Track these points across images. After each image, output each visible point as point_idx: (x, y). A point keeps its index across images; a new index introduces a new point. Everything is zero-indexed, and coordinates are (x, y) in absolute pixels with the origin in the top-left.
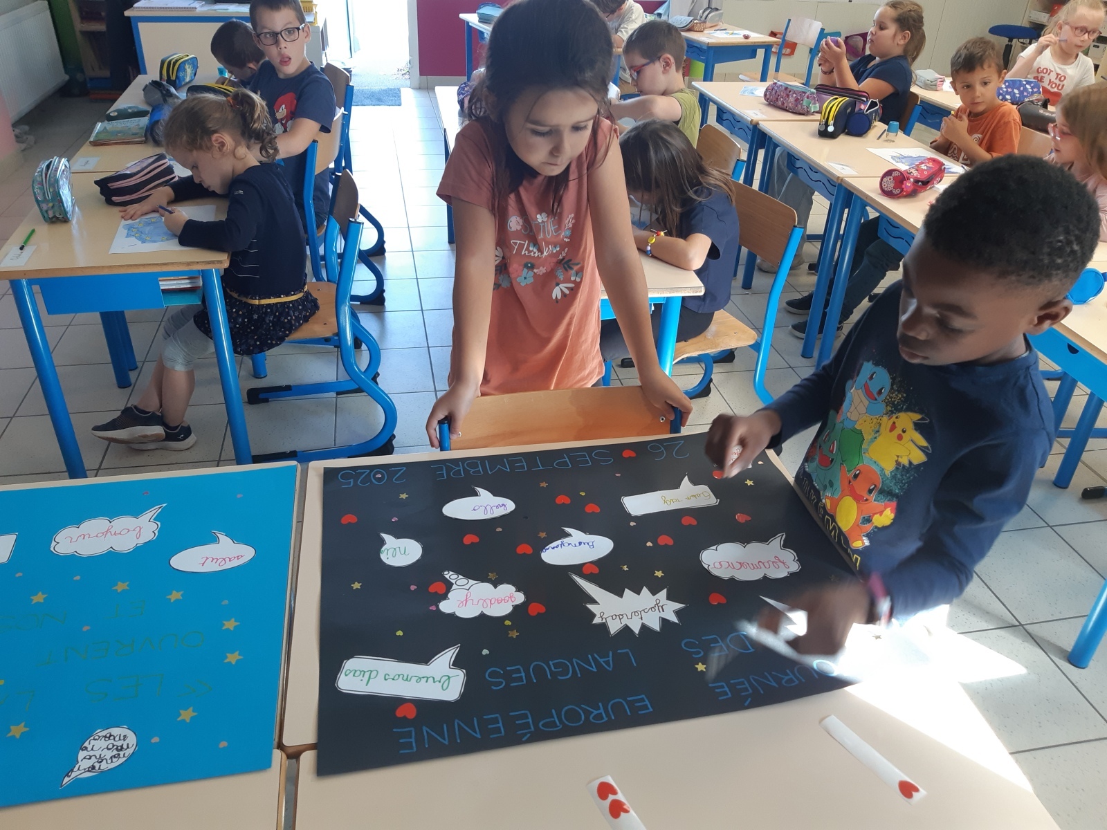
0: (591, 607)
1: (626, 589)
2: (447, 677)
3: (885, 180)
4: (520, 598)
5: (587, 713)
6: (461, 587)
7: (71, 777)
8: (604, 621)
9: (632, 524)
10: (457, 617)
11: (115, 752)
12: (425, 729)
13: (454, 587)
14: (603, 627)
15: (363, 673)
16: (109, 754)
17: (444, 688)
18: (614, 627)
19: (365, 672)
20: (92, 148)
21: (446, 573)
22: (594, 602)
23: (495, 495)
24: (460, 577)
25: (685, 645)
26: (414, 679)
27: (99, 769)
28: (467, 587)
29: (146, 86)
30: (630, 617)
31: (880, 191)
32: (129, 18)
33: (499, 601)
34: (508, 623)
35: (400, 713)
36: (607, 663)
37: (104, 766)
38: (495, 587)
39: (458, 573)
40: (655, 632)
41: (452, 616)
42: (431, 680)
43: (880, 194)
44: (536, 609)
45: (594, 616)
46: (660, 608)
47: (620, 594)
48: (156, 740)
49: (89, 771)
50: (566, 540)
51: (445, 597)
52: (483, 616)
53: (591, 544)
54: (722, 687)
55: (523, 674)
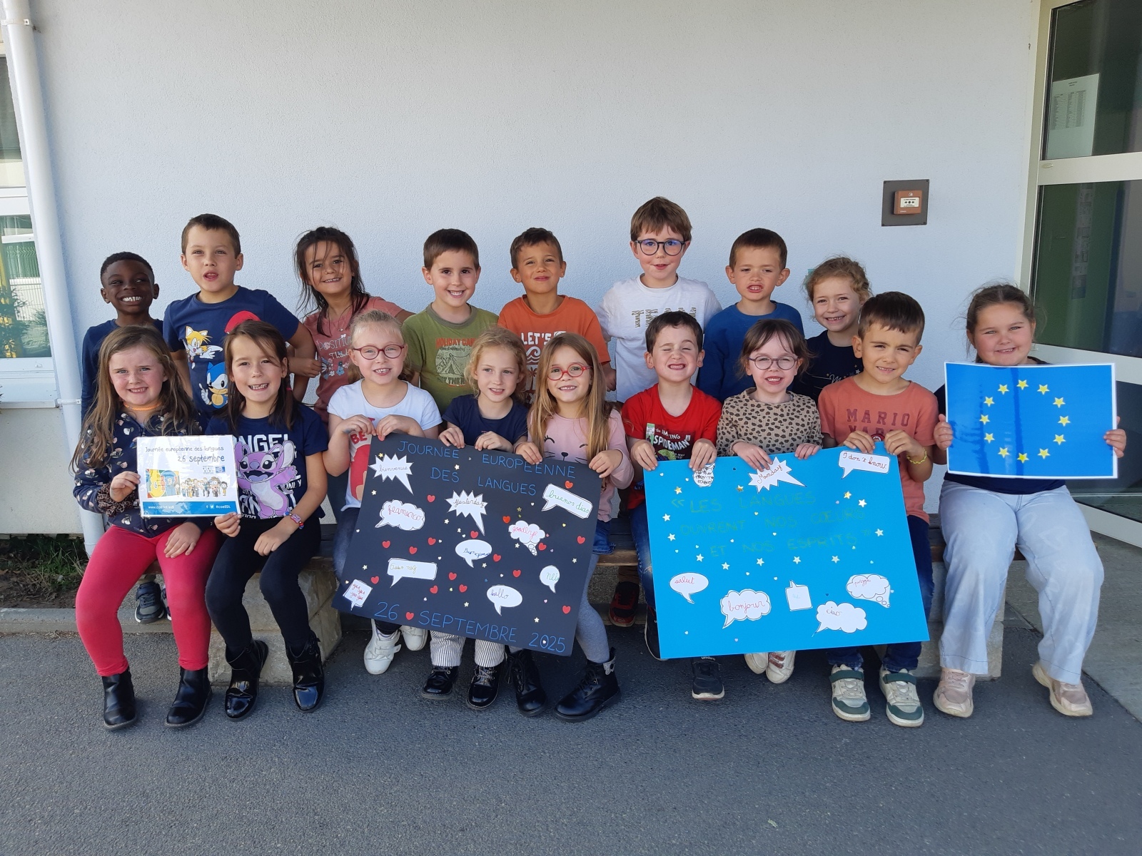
0: (485, 513)
1: (465, 517)
2: (551, 496)
4: (511, 528)
8: (483, 503)
9: (440, 559)
10: (540, 528)
13: (535, 545)
14: (485, 500)
15: (582, 509)
17: (553, 491)
18: (480, 498)
21: (536, 555)
22: (482, 515)
23: (493, 604)
24: (530, 550)
25: (458, 480)
28: (530, 543)
30: (471, 502)
34: (520, 516)
36: (489, 482)
38: (518, 539)
39: (531, 553)
40: (465, 490)
42: (557, 497)
44: (506, 519)
46: (457, 502)
51: (541, 540)
52: (529, 523)
53: (466, 551)
55: (521, 488)
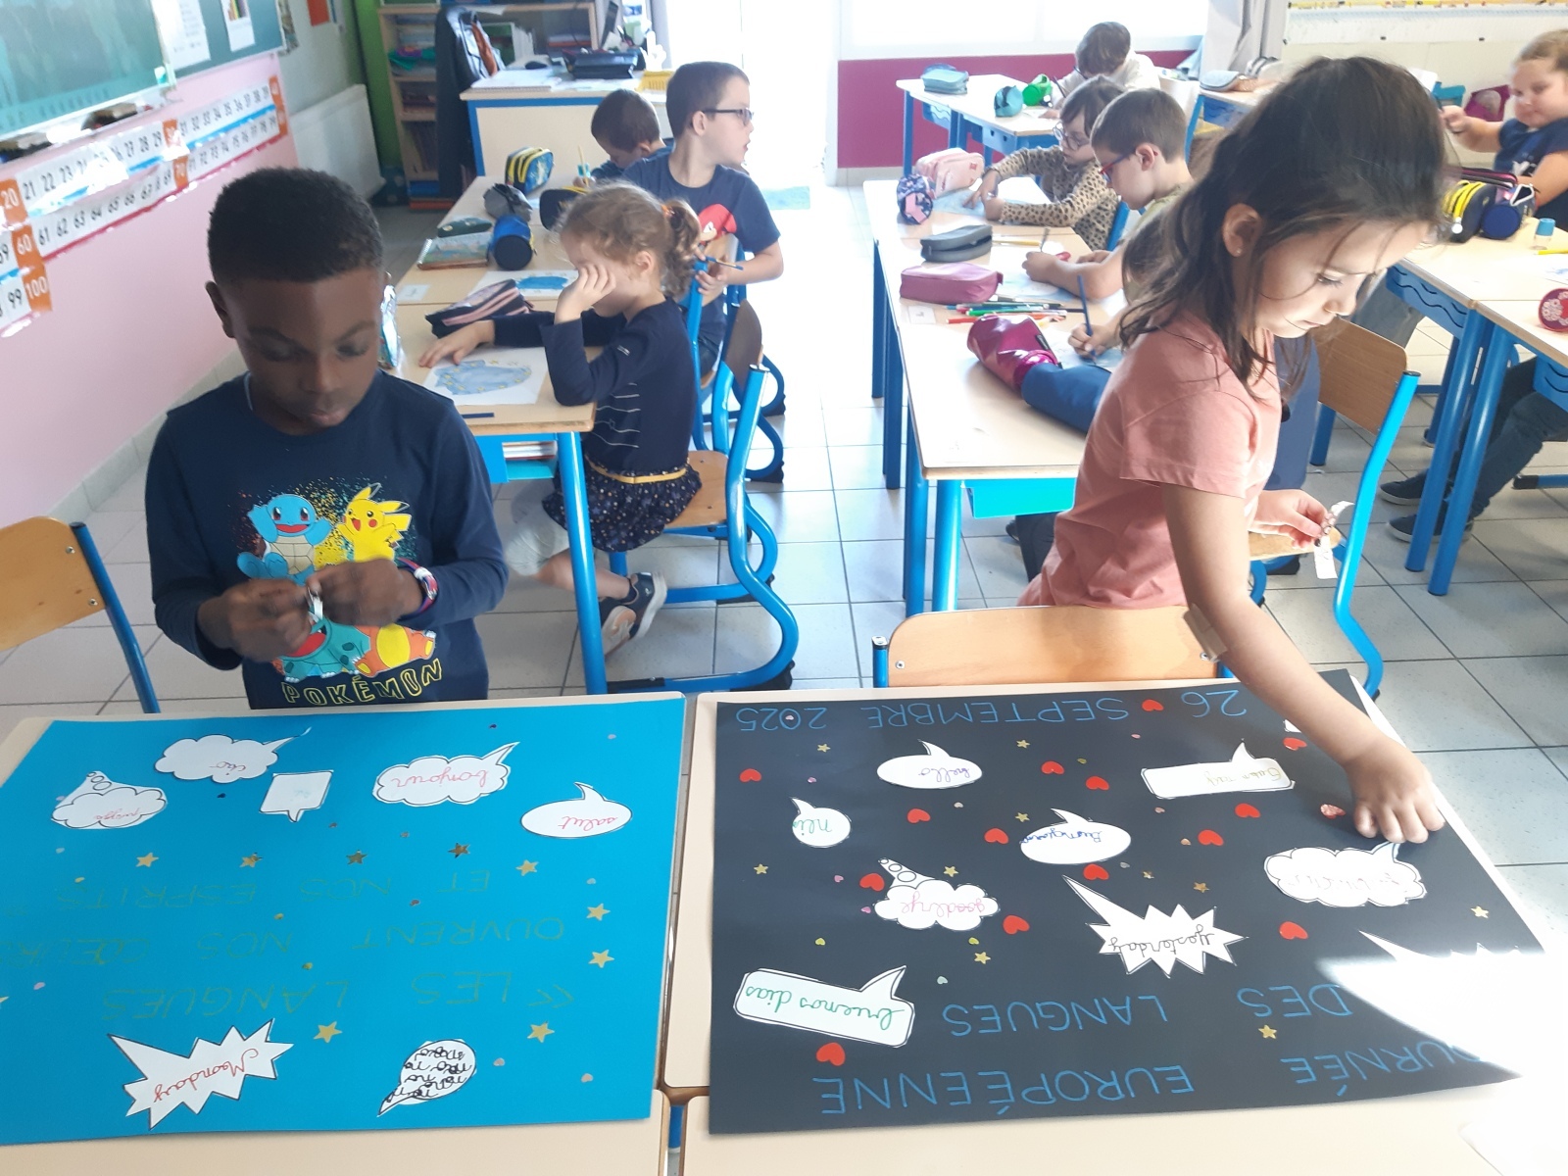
0: (1097, 928)
1: (1151, 908)
2: (888, 1012)
3: (1546, 304)
4: (991, 907)
5: (1094, 1086)
6: (906, 884)
7: (392, 1102)
8: (1117, 950)
9: (1159, 810)
10: (900, 926)
11: (448, 1074)
12: (857, 1082)
13: (896, 882)
14: (1116, 960)
15: (770, 993)
16: (439, 1076)
17: (884, 1026)
18: (1133, 962)
19: (773, 993)
20: (420, 273)
21: (884, 861)
22: (1102, 921)
23: (952, 754)
24: (904, 869)
25: (1243, 996)
26: (841, 1010)
27: (427, 1095)
28: (914, 884)
29: (489, 191)
30: (1156, 948)
31: (1538, 321)
32: (465, 103)
33: (961, 909)
34: (974, 941)
35: (822, 1056)
36: (1123, 1013)
37: (433, 1092)
38: (955, 888)
39: (901, 863)
40: (1197, 974)
41: (894, 925)
42: (864, 1012)
43: (1538, 326)
44: (1015, 925)
45: (1102, 942)
46: (1203, 937)
47: (1142, 914)
48: (500, 1062)
49: (414, 1096)
50: (1058, 828)
51: (883, 896)
52: (937, 929)
53: (1095, 836)
54: (1302, 1064)
55: (997, 1018)
